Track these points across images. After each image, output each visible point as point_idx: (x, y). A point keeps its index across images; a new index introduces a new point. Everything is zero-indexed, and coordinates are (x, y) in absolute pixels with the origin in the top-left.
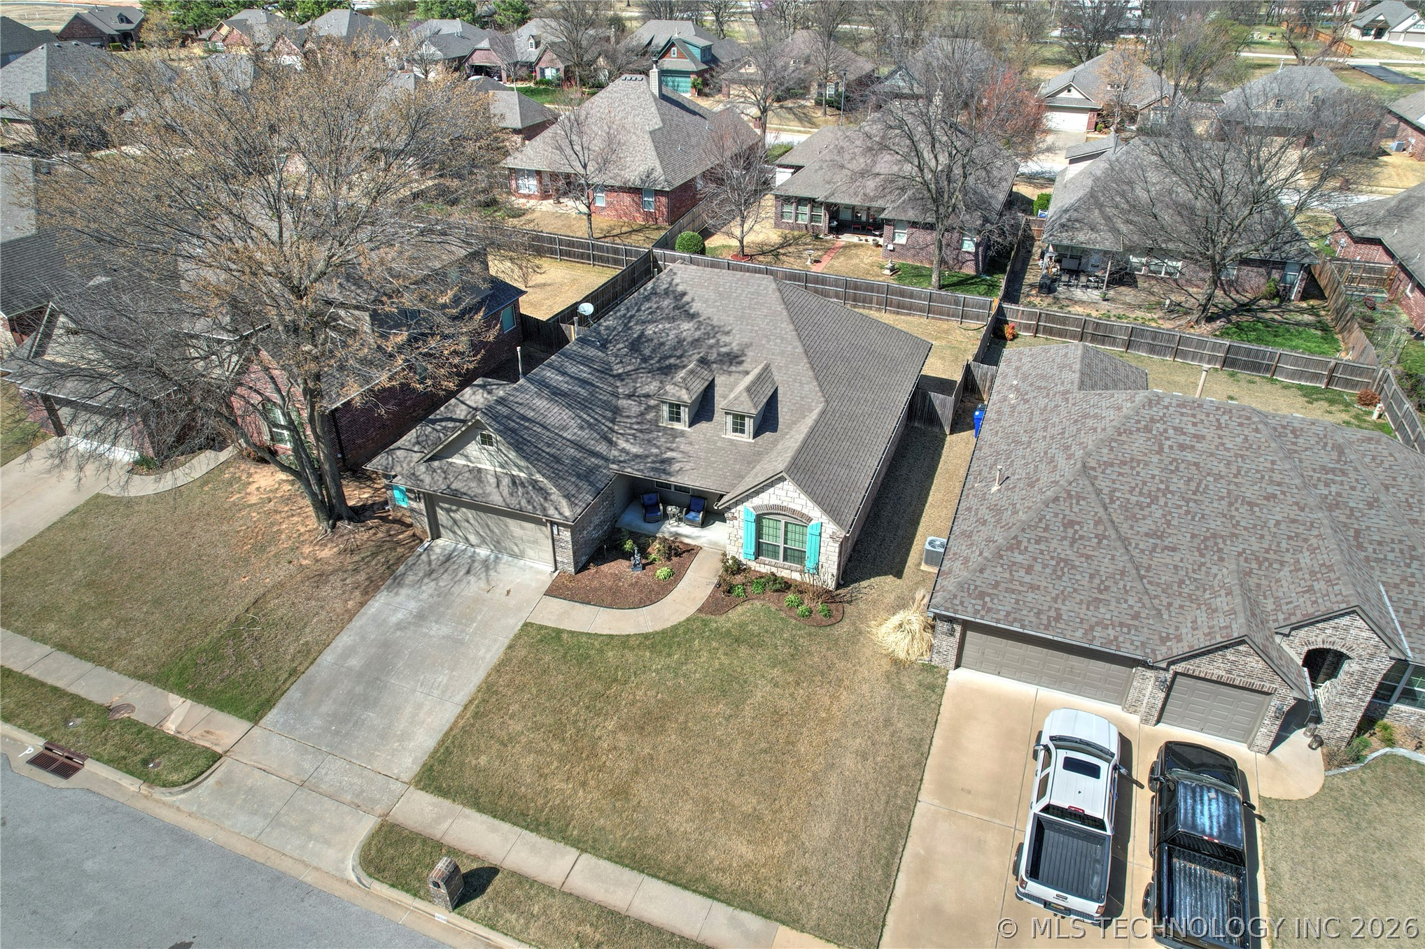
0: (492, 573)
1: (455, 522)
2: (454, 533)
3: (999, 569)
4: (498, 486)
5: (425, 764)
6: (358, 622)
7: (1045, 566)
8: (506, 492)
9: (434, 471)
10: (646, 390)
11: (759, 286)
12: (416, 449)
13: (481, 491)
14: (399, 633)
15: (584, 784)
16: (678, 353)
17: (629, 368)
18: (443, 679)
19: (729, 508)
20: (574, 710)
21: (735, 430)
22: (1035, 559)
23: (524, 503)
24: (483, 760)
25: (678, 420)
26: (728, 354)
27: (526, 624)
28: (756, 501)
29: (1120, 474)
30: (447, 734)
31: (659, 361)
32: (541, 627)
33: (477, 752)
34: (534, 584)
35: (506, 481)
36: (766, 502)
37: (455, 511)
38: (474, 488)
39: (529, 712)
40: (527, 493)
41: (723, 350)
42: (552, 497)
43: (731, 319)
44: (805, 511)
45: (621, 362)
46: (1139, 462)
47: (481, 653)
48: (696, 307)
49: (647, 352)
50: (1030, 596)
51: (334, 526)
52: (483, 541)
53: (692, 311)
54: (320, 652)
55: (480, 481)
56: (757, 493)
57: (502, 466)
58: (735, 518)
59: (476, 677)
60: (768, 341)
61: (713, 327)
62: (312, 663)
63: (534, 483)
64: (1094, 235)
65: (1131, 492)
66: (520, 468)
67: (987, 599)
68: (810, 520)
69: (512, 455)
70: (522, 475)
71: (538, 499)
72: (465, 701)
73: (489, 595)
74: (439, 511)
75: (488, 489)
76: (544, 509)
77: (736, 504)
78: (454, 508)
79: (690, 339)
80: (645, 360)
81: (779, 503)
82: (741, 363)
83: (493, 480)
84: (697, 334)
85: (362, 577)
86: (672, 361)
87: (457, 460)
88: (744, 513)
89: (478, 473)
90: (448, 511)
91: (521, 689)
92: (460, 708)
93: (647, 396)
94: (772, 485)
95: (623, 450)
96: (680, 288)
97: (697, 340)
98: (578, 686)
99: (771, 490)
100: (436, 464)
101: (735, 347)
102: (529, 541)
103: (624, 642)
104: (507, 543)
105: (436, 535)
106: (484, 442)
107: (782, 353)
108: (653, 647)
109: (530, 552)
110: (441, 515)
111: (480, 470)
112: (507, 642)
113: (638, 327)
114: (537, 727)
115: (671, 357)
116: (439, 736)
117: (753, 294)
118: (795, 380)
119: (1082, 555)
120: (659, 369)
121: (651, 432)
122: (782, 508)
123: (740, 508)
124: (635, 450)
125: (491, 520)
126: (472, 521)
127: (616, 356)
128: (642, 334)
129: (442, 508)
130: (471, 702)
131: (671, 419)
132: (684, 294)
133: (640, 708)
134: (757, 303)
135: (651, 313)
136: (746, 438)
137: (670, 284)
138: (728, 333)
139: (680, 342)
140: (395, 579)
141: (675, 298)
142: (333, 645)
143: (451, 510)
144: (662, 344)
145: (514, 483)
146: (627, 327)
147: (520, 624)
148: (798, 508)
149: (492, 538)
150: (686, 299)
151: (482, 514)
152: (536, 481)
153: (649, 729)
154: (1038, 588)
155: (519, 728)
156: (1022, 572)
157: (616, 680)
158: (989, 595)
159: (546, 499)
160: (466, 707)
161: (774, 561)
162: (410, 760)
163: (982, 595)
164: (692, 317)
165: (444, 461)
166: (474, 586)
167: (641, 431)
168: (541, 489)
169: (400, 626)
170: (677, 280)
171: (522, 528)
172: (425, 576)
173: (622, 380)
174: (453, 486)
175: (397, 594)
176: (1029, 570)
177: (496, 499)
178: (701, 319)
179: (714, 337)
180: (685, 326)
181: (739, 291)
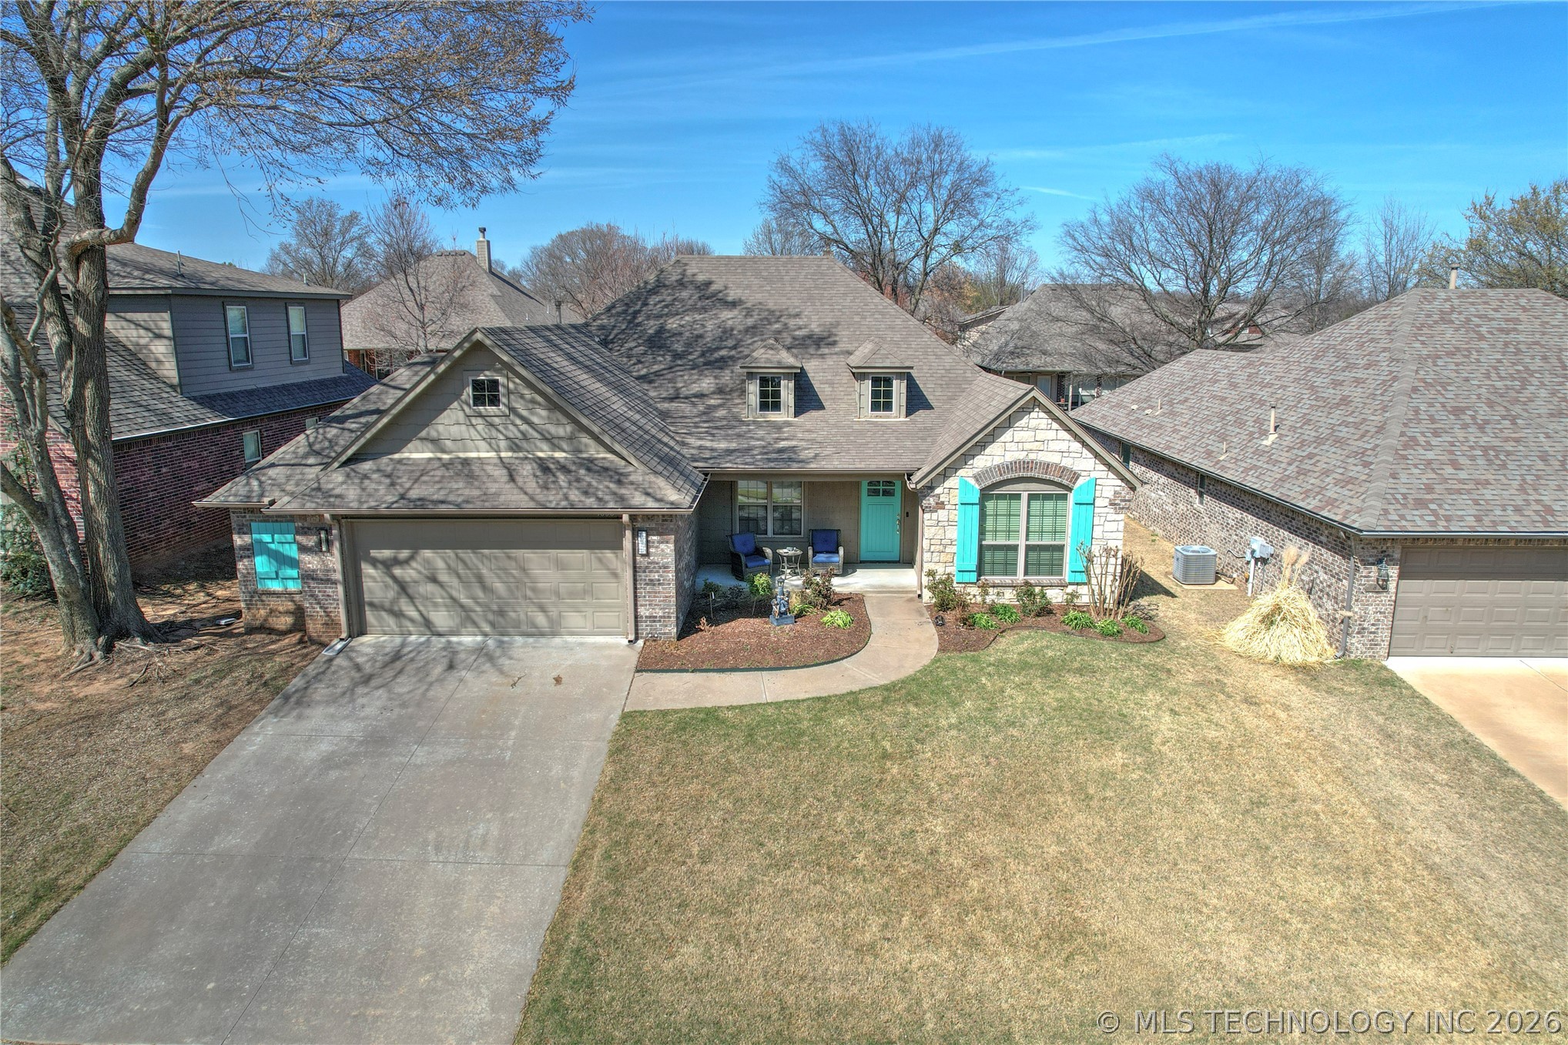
0: (505, 662)
1: (403, 587)
2: (398, 615)
4: (512, 478)
5: (530, 1005)
6: (217, 774)
7: (1473, 458)
8: (532, 486)
9: (366, 477)
10: (695, 388)
11: (819, 266)
12: (311, 461)
13: (476, 493)
14: (333, 774)
15: (973, 942)
16: (730, 343)
17: (656, 368)
18: (488, 826)
19: (931, 488)
20: (840, 817)
21: (875, 406)
22: (1452, 452)
23: (575, 495)
24: (690, 955)
25: (776, 406)
26: (810, 337)
27: (626, 717)
28: (981, 462)
29: (1457, 364)
30: (558, 926)
31: (703, 355)
32: (664, 714)
33: (666, 945)
34: (604, 663)
35: (527, 470)
36: (998, 461)
37: (406, 562)
38: (460, 494)
39: (738, 842)
40: (578, 480)
41: (800, 333)
42: (632, 478)
43: (797, 303)
44: (1066, 462)
45: (640, 362)
46: (1467, 350)
47: (557, 770)
48: (733, 294)
49: (679, 347)
50: (1488, 494)
51: (108, 648)
52: (467, 619)
53: (730, 299)
54: (125, 841)
55: (471, 477)
56: (982, 446)
57: (514, 447)
58: (941, 505)
59: (573, 812)
60: (864, 318)
61: (772, 312)
63: (589, 465)
65: (1488, 377)
66: (552, 441)
68: (1076, 476)
69: (540, 416)
70: (558, 455)
71: (604, 486)
72: (568, 855)
73: (518, 689)
74: (368, 570)
75: (493, 488)
76: (622, 499)
77: (945, 476)
78: (404, 554)
79: (741, 328)
80: (678, 356)
81: (1021, 456)
82: (834, 343)
83: (500, 473)
84: (750, 322)
85: (205, 702)
86: (723, 353)
87: (417, 453)
88: (961, 487)
89: (465, 469)
90: (388, 565)
91: (697, 804)
92: (563, 873)
93: (701, 396)
94: (1009, 423)
95: (700, 448)
96: (701, 278)
97: (754, 327)
98: (818, 778)
99: (1007, 436)
100: (367, 466)
101: (815, 328)
102: (572, 595)
103: (852, 701)
104: (524, 611)
105: (358, 628)
106: (478, 400)
107: (891, 328)
108: (915, 699)
109: (573, 619)
110: (372, 578)
111: (466, 462)
112: (604, 747)
113: (652, 323)
114: (782, 863)
115: (718, 349)
116: (541, 934)
117: (813, 274)
119: (1507, 440)
120: (705, 364)
121: (734, 427)
122: (1026, 465)
123: (951, 482)
124: (723, 445)
125: (487, 563)
126: (443, 577)
127: (629, 357)
128: (661, 330)
129: (374, 562)
130: (585, 853)
131: (764, 406)
132: (709, 284)
133: (972, 786)
134: (826, 283)
135: (666, 306)
136: (896, 416)
137: (683, 274)
138: (797, 315)
139: (728, 331)
140: (287, 698)
141: (698, 287)
142: (162, 820)
143: (396, 562)
144: (701, 336)
145: (546, 470)
146: (632, 322)
147: (615, 718)
148: (1054, 459)
149: (486, 608)
150: (714, 288)
151: (467, 555)
152: (591, 460)
153: (1021, 814)
154: (1487, 482)
155: (739, 871)
156: (1449, 470)
157: (885, 756)
158: (1432, 501)
159: (619, 482)
160: (577, 866)
161: (1008, 579)
162: (484, 1004)
163: (1421, 503)
164: (733, 304)
165: (385, 460)
166: (476, 685)
167: (717, 428)
168: (606, 469)
169: (328, 762)
170: (689, 272)
171: (561, 566)
172: (356, 685)
173: (650, 382)
174: (414, 494)
175: (299, 717)
176: (1455, 465)
177: (514, 500)
178: (749, 305)
179: (777, 322)
180: (726, 315)
181: (792, 273)
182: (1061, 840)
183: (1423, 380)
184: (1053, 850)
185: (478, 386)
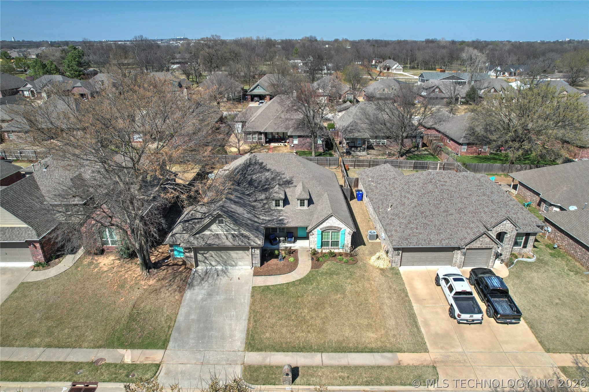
0: (227, 273)
1: (206, 258)
2: (205, 263)
3: (408, 230)
4: (227, 239)
5: (246, 343)
6: (184, 303)
7: (421, 226)
8: (231, 240)
9: (198, 238)
10: (260, 198)
11: (289, 157)
12: (184, 232)
13: (221, 242)
14: (204, 303)
15: (309, 332)
16: (268, 183)
17: (251, 191)
18: (233, 313)
19: (311, 231)
20: (290, 310)
21: (301, 206)
22: (417, 225)
23: (240, 243)
24: (268, 335)
25: (279, 206)
26: (286, 181)
27: (253, 288)
28: (321, 226)
29: (429, 196)
30: (248, 330)
31: (262, 187)
32: (260, 287)
33: (264, 333)
34: (247, 274)
35: (230, 236)
36: (325, 226)
37: (206, 253)
38: (217, 242)
39: (274, 315)
40: (240, 239)
41: (284, 180)
42: (251, 238)
43: (283, 169)
44: (339, 226)
45: (247, 190)
46: (432, 192)
47: (242, 300)
48: (268, 167)
49: (256, 185)
50: (420, 236)
51: (149, 272)
52: (219, 263)
53: (267, 168)
54: (176, 317)
55: (219, 238)
56: (322, 223)
57: (227, 231)
58: (313, 234)
59: (247, 309)
60: (299, 175)
61: (278, 173)
62: (175, 322)
63: (242, 235)
64: (360, 134)
65: (434, 201)
66: (235, 230)
67: (409, 240)
68: (341, 229)
69: (232, 226)
70: (236, 233)
71: (246, 240)
72: (247, 318)
73: (232, 281)
74: (198, 255)
75: (224, 241)
76: (249, 243)
77: (314, 229)
78: (206, 252)
79: (270, 178)
80: (256, 188)
81: (330, 225)
82: (292, 183)
83: (224, 237)
84: (273, 176)
85: (175, 287)
86: (267, 186)
87: (207, 232)
88: (317, 232)
89: (217, 236)
90: (202, 254)
91: (267, 308)
92: (247, 321)
93: (262, 200)
94: (327, 219)
95: (263, 219)
96: (260, 161)
97: (273, 178)
98: (287, 302)
99: (327, 221)
100: (197, 236)
101: (288, 178)
102: (239, 259)
103: (293, 284)
104: (230, 262)
105: (197, 265)
106: (219, 223)
107: (306, 178)
108: (305, 283)
109: (240, 263)
110: (200, 257)
111: (217, 234)
112: (250, 295)
113: (249, 177)
114: (281, 319)
115: (265, 185)
116: (245, 332)
117: (288, 160)
118: (313, 186)
119: (429, 221)
120: (263, 190)
121: (270, 212)
122: (331, 227)
123: (315, 230)
124: (267, 218)
125: (223, 254)
126: (214, 256)
127: (245, 188)
128: (252, 179)
129: (200, 254)
130: (250, 317)
131: (276, 206)
132: (262, 163)
133: (313, 303)
134: (290, 163)
135: (252, 171)
136: (305, 207)
137: (256, 160)
138: (284, 174)
139: (267, 179)
140: (189, 284)
141: (259, 165)
142: (179, 313)
143: (204, 253)
144: (261, 181)
145: (234, 236)
146: (245, 178)
147: (251, 288)
148: (336, 225)
149: (223, 261)
150: (264, 164)
151: (219, 252)
152: (242, 234)
153: (320, 308)
154: (422, 233)
155: (274, 321)
156: (415, 230)
157: (299, 297)
158: (409, 238)
159: (248, 239)
160: (249, 320)
161: (327, 247)
162: (239, 343)
163: (407, 239)
164: (268, 170)
165: (201, 234)
166: (223, 280)
167: (266, 212)
168: (246, 236)
169: (203, 300)
170: (257, 159)
171: (237, 254)
172: (201, 281)
173: (250, 196)
174: (208, 242)
175: (194, 289)
176: (417, 229)
177: (228, 244)
178: (272, 171)
179: (279, 176)
180: (267, 174)
181: (282, 159)
182: (325, 313)
183: (418, 204)
184: (323, 315)
185: (219, 221)
